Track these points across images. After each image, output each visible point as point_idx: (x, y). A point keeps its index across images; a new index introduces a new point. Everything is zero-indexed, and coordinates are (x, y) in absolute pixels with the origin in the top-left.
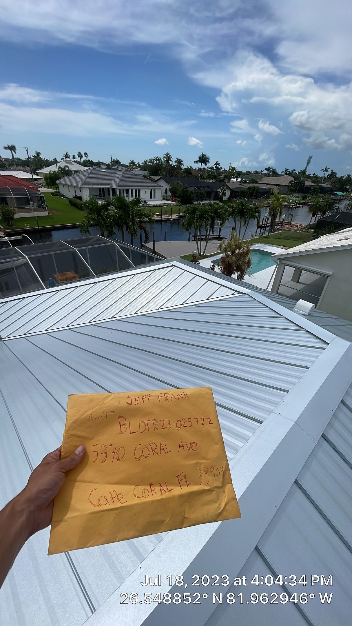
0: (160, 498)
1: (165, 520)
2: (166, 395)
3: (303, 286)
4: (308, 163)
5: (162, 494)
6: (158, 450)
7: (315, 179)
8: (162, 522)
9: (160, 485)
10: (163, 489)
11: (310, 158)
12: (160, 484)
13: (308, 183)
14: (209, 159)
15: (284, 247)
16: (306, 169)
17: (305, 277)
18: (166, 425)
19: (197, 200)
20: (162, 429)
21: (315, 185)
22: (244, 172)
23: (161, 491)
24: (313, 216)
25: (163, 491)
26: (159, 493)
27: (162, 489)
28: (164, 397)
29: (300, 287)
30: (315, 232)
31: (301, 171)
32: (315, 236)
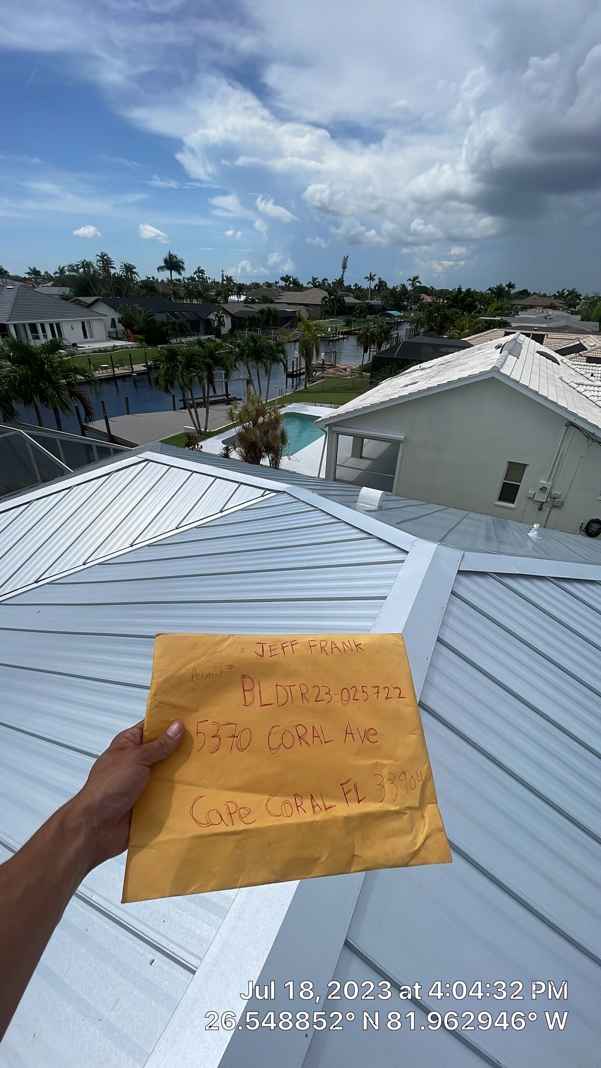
0: (312, 819)
1: (319, 858)
2: (323, 644)
3: (370, 462)
4: (344, 267)
5: (314, 812)
6: (309, 738)
7: (358, 292)
8: (315, 860)
9: (312, 798)
10: (318, 805)
11: (346, 259)
12: (311, 795)
13: (350, 300)
14: (183, 263)
15: (333, 405)
16: (342, 277)
17: (370, 448)
18: (323, 695)
19: (176, 337)
20: (316, 701)
21: (360, 302)
22: (248, 284)
23: (313, 808)
24: (365, 351)
25: (317, 808)
26: (310, 812)
27: (315, 804)
28: (320, 647)
29: (364, 464)
30: (372, 377)
31: (335, 281)
32: (373, 384)
